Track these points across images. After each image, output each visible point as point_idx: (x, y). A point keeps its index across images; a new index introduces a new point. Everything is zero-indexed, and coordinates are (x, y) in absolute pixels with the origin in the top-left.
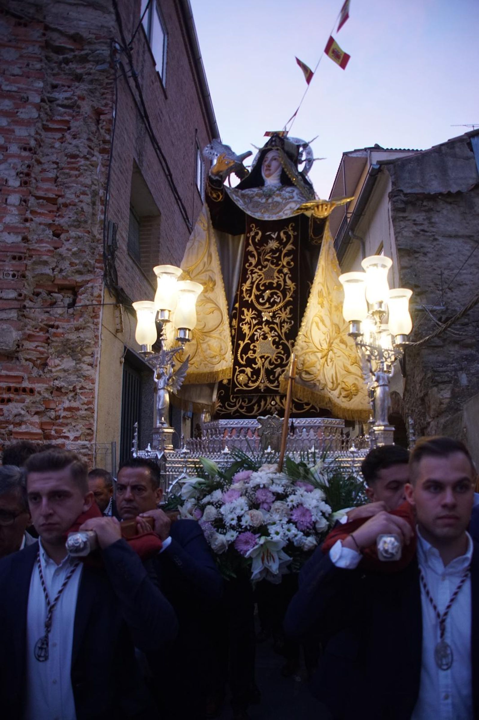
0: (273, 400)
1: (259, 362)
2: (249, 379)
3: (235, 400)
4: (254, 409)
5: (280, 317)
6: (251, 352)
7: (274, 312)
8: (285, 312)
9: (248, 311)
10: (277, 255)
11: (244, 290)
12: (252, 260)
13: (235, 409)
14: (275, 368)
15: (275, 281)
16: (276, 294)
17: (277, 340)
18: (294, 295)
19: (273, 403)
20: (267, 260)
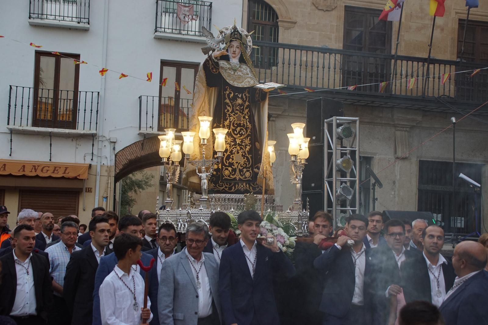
0: (242, 184)
1: (236, 165)
2: (231, 173)
3: (222, 183)
4: (232, 189)
5: (245, 142)
6: (231, 159)
7: (242, 139)
8: (247, 140)
9: (229, 137)
10: (242, 108)
11: (226, 125)
12: (228, 108)
13: (223, 188)
14: (243, 169)
15: (242, 122)
16: (243, 129)
17: (244, 154)
18: (251, 131)
19: (242, 186)
20: (237, 110)
